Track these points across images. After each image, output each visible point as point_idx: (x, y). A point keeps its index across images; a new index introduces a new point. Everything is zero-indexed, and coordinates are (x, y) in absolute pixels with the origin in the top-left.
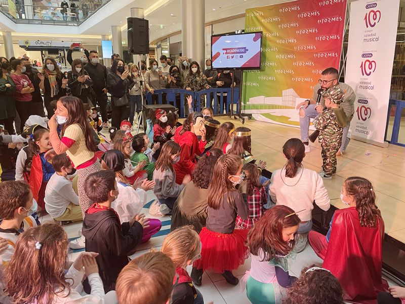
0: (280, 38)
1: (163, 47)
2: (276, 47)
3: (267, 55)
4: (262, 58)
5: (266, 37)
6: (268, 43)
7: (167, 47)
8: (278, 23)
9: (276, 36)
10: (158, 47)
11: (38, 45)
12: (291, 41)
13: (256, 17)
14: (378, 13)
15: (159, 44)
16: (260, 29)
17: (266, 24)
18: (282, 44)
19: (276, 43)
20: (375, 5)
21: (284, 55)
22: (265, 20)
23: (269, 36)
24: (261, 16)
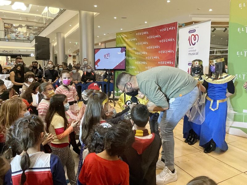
0: (137, 51)
2: (135, 56)
3: (130, 62)
4: (127, 63)
5: (128, 51)
6: (131, 54)
8: (136, 42)
9: (135, 50)
10: (77, 55)
11: (4, 53)
12: (144, 53)
13: (122, 38)
14: (197, 36)
16: (125, 45)
17: (128, 42)
18: (138, 55)
19: (134, 54)
20: (194, 31)
21: (140, 62)
22: (128, 40)
23: (130, 50)
24: (125, 37)
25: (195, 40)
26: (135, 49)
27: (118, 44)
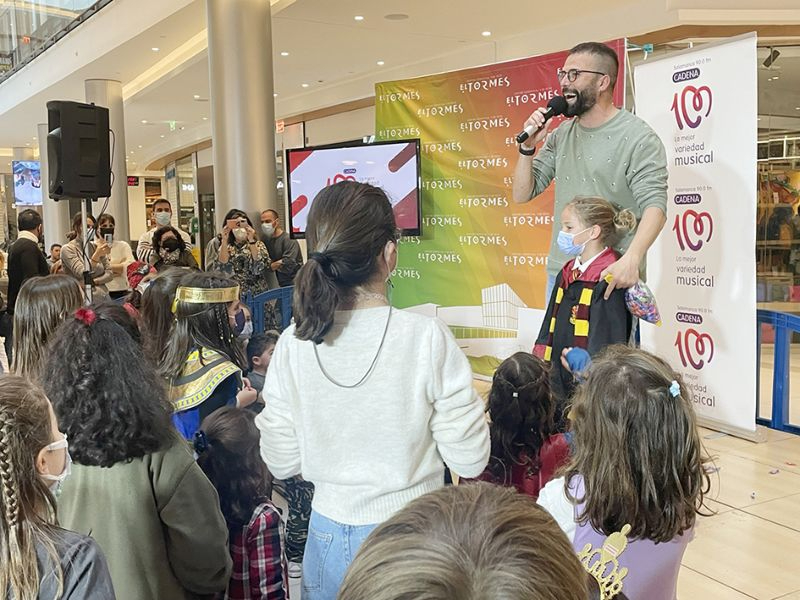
0: (464, 155)
1: (180, 175)
2: (458, 177)
3: (437, 198)
4: (424, 207)
5: (430, 154)
6: (438, 168)
7: (191, 176)
8: (459, 118)
9: (456, 151)
10: (169, 176)
12: (495, 162)
13: (403, 104)
14: (704, 94)
15: (170, 168)
16: (414, 132)
17: (429, 120)
18: (472, 171)
19: (456, 167)
20: (694, 73)
21: (480, 198)
22: (426, 112)
23: (437, 150)
24: (415, 100)
25: (697, 109)
26: (457, 148)
27: (384, 129)
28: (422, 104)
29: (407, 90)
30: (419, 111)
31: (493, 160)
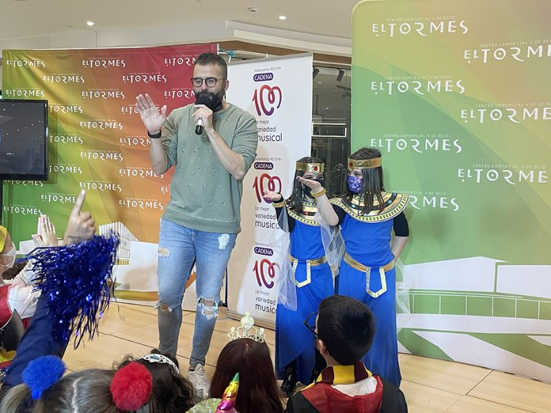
2: (79, 134)
6: (62, 126)
8: (81, 87)
13: (29, 70)
18: (92, 130)
19: (77, 126)
20: (269, 77)
21: (98, 153)
22: (51, 78)
23: (60, 110)
24: (41, 67)
25: (272, 102)
27: (10, 89)
28: (46, 71)
29: (33, 59)
30: (45, 77)
31: (111, 124)
